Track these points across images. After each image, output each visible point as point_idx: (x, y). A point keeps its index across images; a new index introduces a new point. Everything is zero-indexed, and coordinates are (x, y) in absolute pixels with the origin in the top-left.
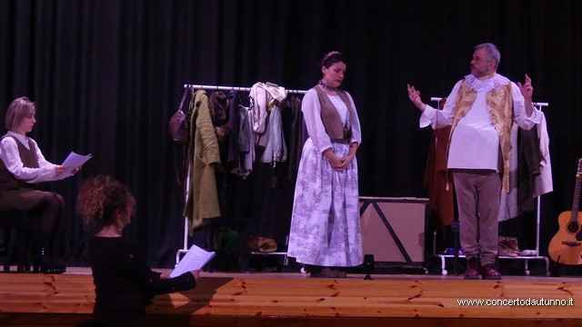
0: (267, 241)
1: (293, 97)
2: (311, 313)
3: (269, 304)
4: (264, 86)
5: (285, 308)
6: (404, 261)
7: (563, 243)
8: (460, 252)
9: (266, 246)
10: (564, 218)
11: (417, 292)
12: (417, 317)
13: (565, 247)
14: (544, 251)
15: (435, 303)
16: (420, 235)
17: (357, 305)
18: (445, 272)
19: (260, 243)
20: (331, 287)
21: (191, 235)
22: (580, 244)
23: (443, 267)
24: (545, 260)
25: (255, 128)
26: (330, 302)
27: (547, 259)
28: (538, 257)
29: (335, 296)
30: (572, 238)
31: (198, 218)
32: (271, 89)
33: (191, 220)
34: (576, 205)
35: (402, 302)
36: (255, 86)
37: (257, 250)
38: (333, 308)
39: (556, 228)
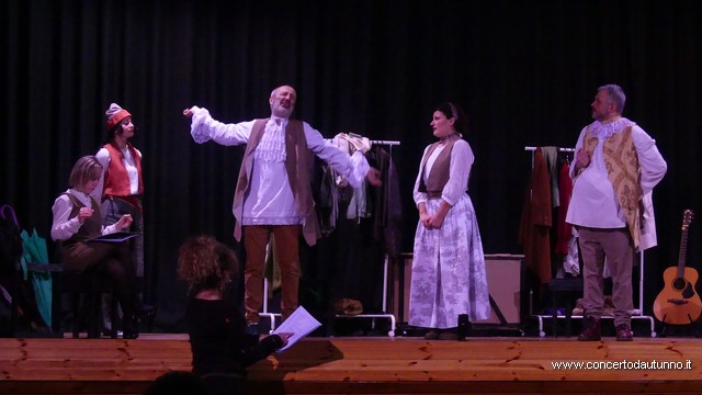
0: (352, 302)
1: (378, 148)
2: (402, 377)
3: (357, 368)
4: (347, 137)
5: (374, 373)
6: (499, 322)
7: (669, 301)
8: (559, 312)
9: (351, 308)
10: (670, 274)
11: (515, 354)
12: (516, 380)
13: (671, 305)
14: (648, 310)
15: (535, 366)
16: (515, 294)
17: (452, 368)
18: (542, 334)
19: (345, 305)
20: (423, 349)
21: (271, 297)
22: (687, 302)
23: (541, 327)
24: (649, 320)
25: (338, 182)
26: (422, 365)
27: (652, 319)
28: (642, 317)
29: (427, 359)
30: (678, 296)
31: (278, 279)
32: (354, 140)
33: (270, 281)
34: (682, 260)
35: (501, 365)
36: (337, 137)
37: (341, 312)
38: (426, 372)
39: (661, 285)
